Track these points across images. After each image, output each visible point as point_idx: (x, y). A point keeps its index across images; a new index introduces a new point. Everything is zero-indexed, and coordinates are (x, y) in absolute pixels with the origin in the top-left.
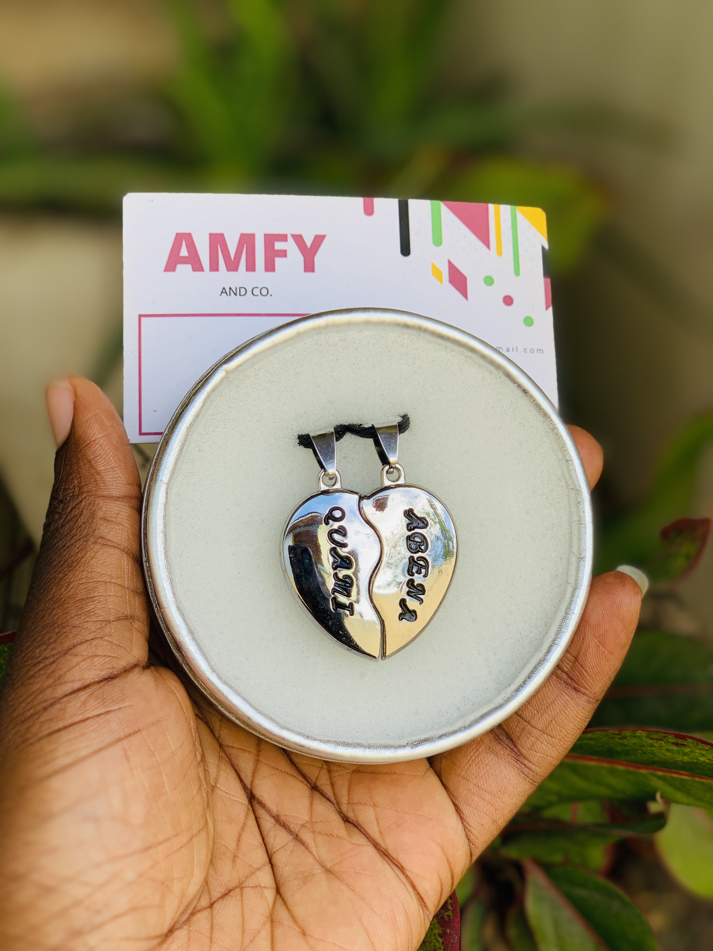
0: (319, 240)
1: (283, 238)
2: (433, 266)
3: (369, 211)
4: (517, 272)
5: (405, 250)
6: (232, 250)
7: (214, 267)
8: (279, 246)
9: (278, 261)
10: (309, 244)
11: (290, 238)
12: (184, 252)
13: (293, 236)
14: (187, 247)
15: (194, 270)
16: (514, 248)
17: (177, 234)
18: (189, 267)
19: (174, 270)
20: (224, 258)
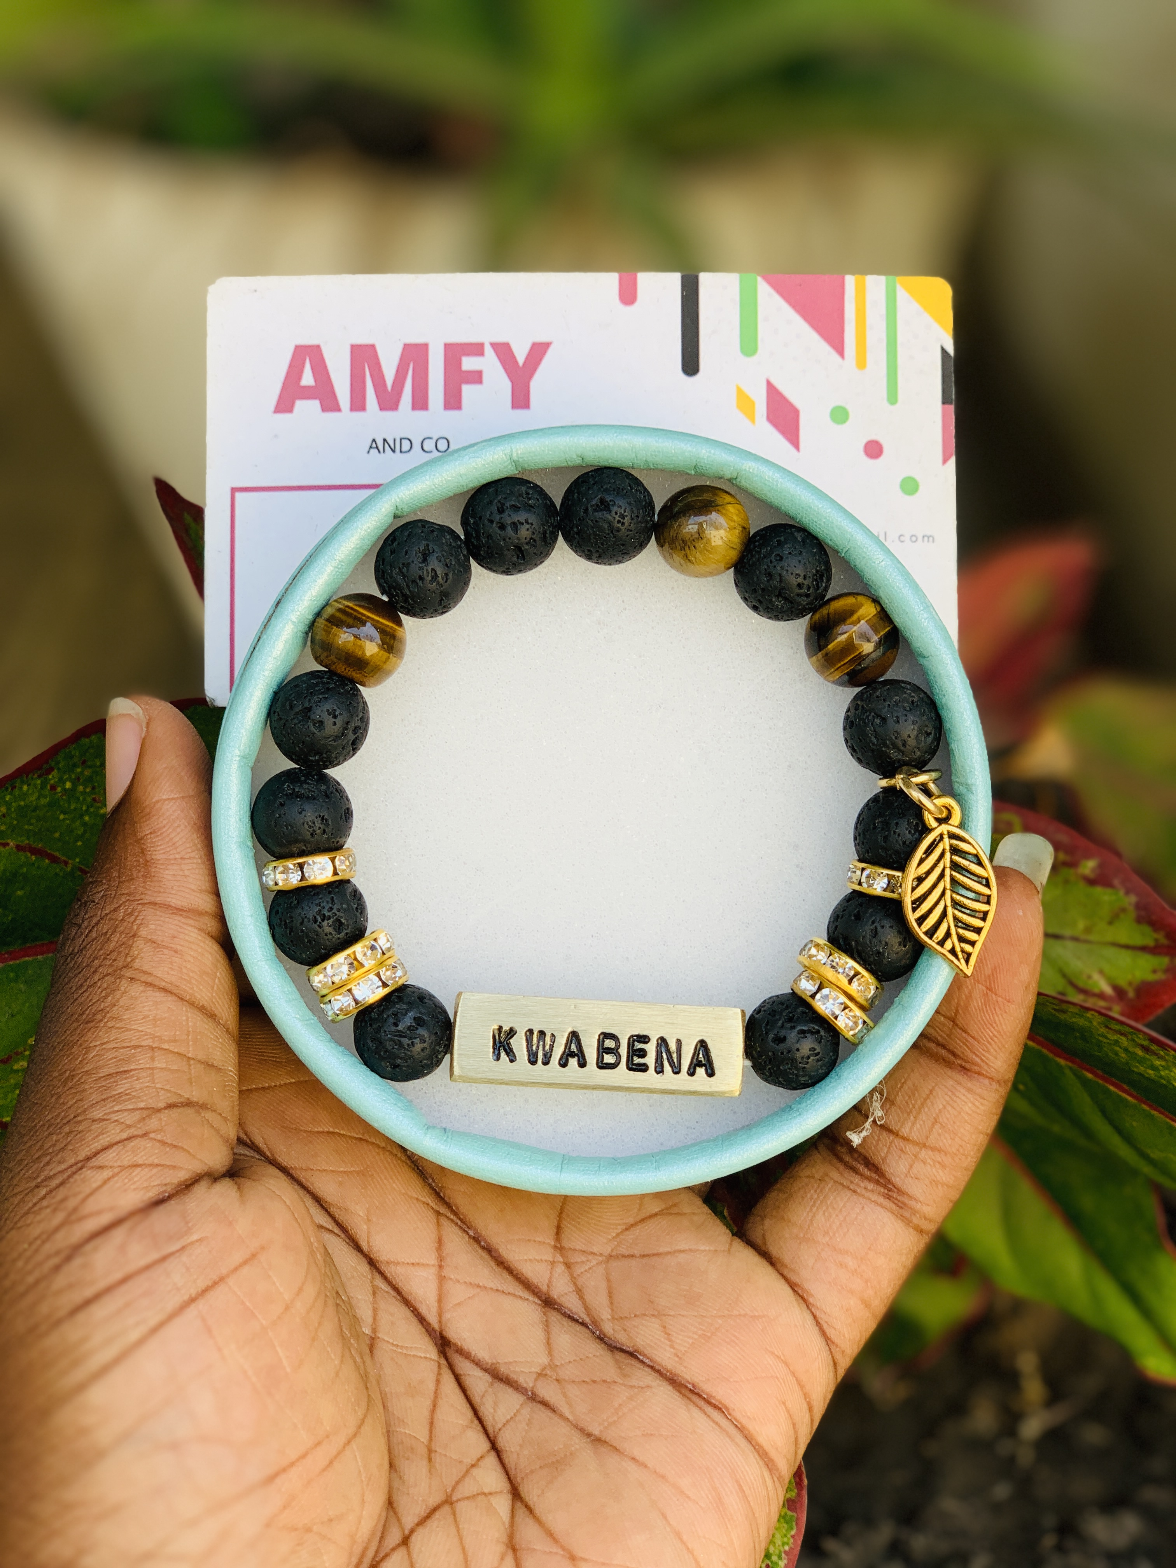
0: (539, 351)
1: (477, 349)
2: (740, 392)
3: (628, 295)
4: (892, 398)
5: (691, 365)
6: (389, 374)
7: (358, 404)
8: (469, 363)
9: (467, 390)
10: (521, 357)
11: (488, 350)
12: (308, 379)
13: (494, 345)
14: (312, 369)
15: (324, 409)
16: (888, 353)
17: (297, 348)
18: (315, 404)
19: (290, 410)
20: (374, 386)
